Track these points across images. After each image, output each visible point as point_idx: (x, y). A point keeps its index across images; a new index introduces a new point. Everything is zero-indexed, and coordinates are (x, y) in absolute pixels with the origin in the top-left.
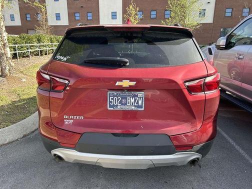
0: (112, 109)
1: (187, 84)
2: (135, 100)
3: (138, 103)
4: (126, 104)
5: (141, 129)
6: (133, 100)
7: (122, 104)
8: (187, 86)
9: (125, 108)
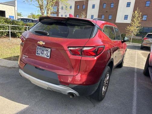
0: (37, 55)
1: (70, 48)
2: (47, 52)
3: (48, 54)
4: (43, 54)
5: (46, 67)
6: (46, 53)
7: (42, 54)
8: (70, 50)
9: (43, 56)
